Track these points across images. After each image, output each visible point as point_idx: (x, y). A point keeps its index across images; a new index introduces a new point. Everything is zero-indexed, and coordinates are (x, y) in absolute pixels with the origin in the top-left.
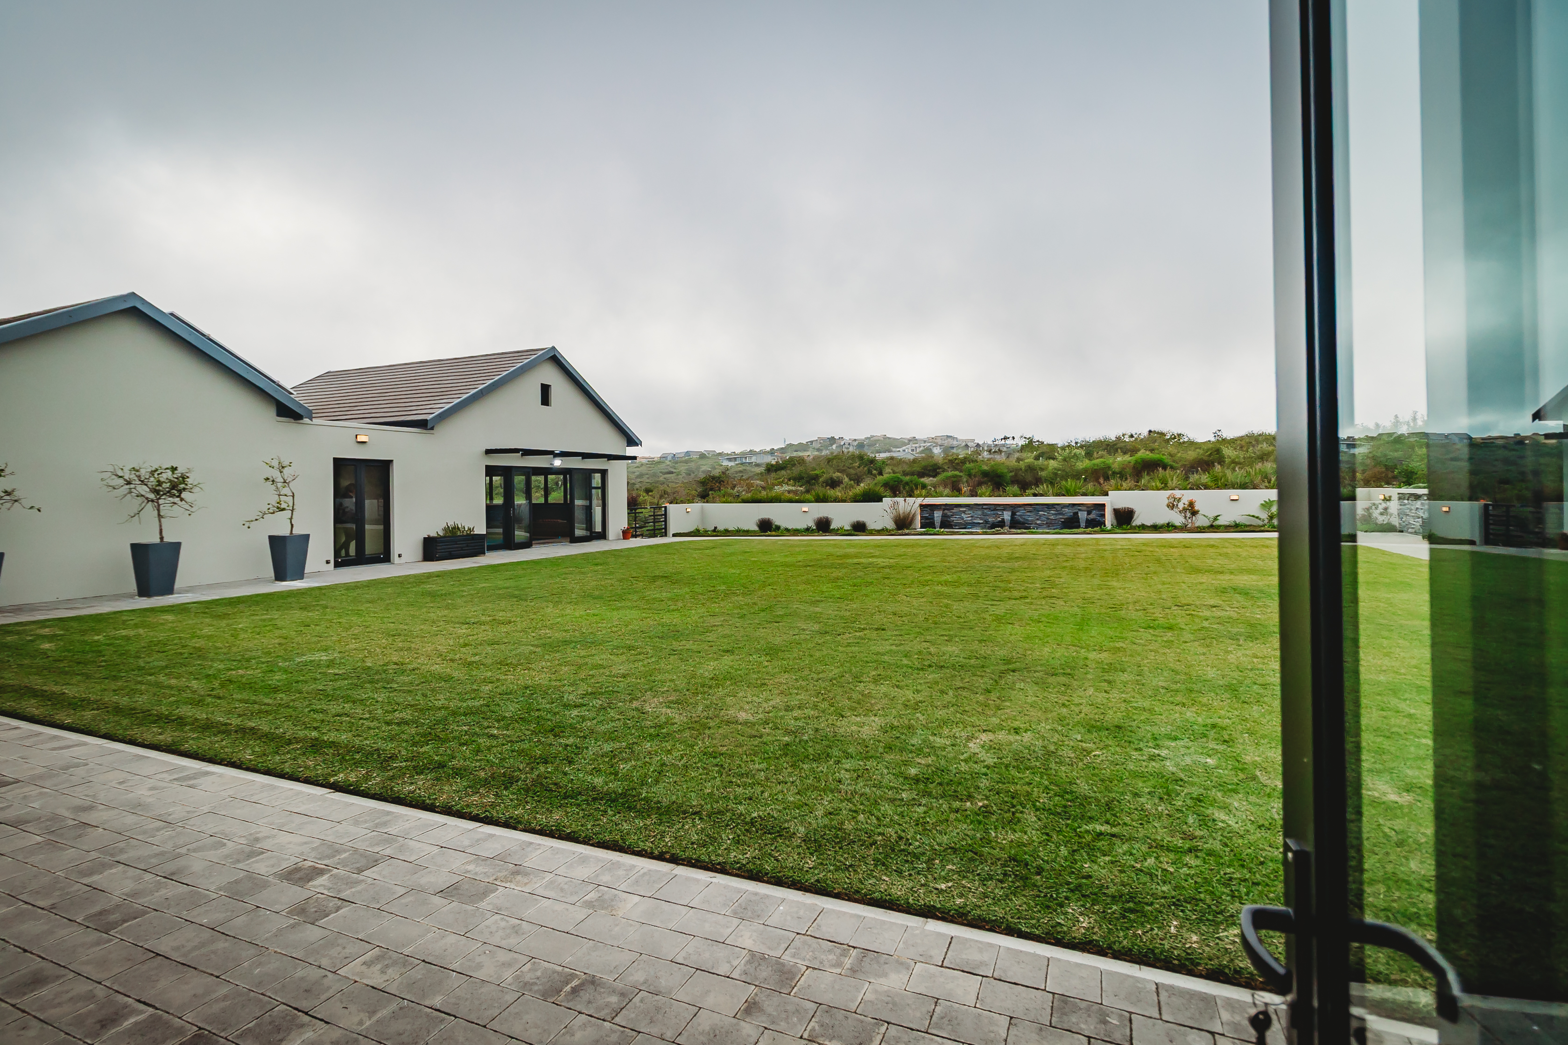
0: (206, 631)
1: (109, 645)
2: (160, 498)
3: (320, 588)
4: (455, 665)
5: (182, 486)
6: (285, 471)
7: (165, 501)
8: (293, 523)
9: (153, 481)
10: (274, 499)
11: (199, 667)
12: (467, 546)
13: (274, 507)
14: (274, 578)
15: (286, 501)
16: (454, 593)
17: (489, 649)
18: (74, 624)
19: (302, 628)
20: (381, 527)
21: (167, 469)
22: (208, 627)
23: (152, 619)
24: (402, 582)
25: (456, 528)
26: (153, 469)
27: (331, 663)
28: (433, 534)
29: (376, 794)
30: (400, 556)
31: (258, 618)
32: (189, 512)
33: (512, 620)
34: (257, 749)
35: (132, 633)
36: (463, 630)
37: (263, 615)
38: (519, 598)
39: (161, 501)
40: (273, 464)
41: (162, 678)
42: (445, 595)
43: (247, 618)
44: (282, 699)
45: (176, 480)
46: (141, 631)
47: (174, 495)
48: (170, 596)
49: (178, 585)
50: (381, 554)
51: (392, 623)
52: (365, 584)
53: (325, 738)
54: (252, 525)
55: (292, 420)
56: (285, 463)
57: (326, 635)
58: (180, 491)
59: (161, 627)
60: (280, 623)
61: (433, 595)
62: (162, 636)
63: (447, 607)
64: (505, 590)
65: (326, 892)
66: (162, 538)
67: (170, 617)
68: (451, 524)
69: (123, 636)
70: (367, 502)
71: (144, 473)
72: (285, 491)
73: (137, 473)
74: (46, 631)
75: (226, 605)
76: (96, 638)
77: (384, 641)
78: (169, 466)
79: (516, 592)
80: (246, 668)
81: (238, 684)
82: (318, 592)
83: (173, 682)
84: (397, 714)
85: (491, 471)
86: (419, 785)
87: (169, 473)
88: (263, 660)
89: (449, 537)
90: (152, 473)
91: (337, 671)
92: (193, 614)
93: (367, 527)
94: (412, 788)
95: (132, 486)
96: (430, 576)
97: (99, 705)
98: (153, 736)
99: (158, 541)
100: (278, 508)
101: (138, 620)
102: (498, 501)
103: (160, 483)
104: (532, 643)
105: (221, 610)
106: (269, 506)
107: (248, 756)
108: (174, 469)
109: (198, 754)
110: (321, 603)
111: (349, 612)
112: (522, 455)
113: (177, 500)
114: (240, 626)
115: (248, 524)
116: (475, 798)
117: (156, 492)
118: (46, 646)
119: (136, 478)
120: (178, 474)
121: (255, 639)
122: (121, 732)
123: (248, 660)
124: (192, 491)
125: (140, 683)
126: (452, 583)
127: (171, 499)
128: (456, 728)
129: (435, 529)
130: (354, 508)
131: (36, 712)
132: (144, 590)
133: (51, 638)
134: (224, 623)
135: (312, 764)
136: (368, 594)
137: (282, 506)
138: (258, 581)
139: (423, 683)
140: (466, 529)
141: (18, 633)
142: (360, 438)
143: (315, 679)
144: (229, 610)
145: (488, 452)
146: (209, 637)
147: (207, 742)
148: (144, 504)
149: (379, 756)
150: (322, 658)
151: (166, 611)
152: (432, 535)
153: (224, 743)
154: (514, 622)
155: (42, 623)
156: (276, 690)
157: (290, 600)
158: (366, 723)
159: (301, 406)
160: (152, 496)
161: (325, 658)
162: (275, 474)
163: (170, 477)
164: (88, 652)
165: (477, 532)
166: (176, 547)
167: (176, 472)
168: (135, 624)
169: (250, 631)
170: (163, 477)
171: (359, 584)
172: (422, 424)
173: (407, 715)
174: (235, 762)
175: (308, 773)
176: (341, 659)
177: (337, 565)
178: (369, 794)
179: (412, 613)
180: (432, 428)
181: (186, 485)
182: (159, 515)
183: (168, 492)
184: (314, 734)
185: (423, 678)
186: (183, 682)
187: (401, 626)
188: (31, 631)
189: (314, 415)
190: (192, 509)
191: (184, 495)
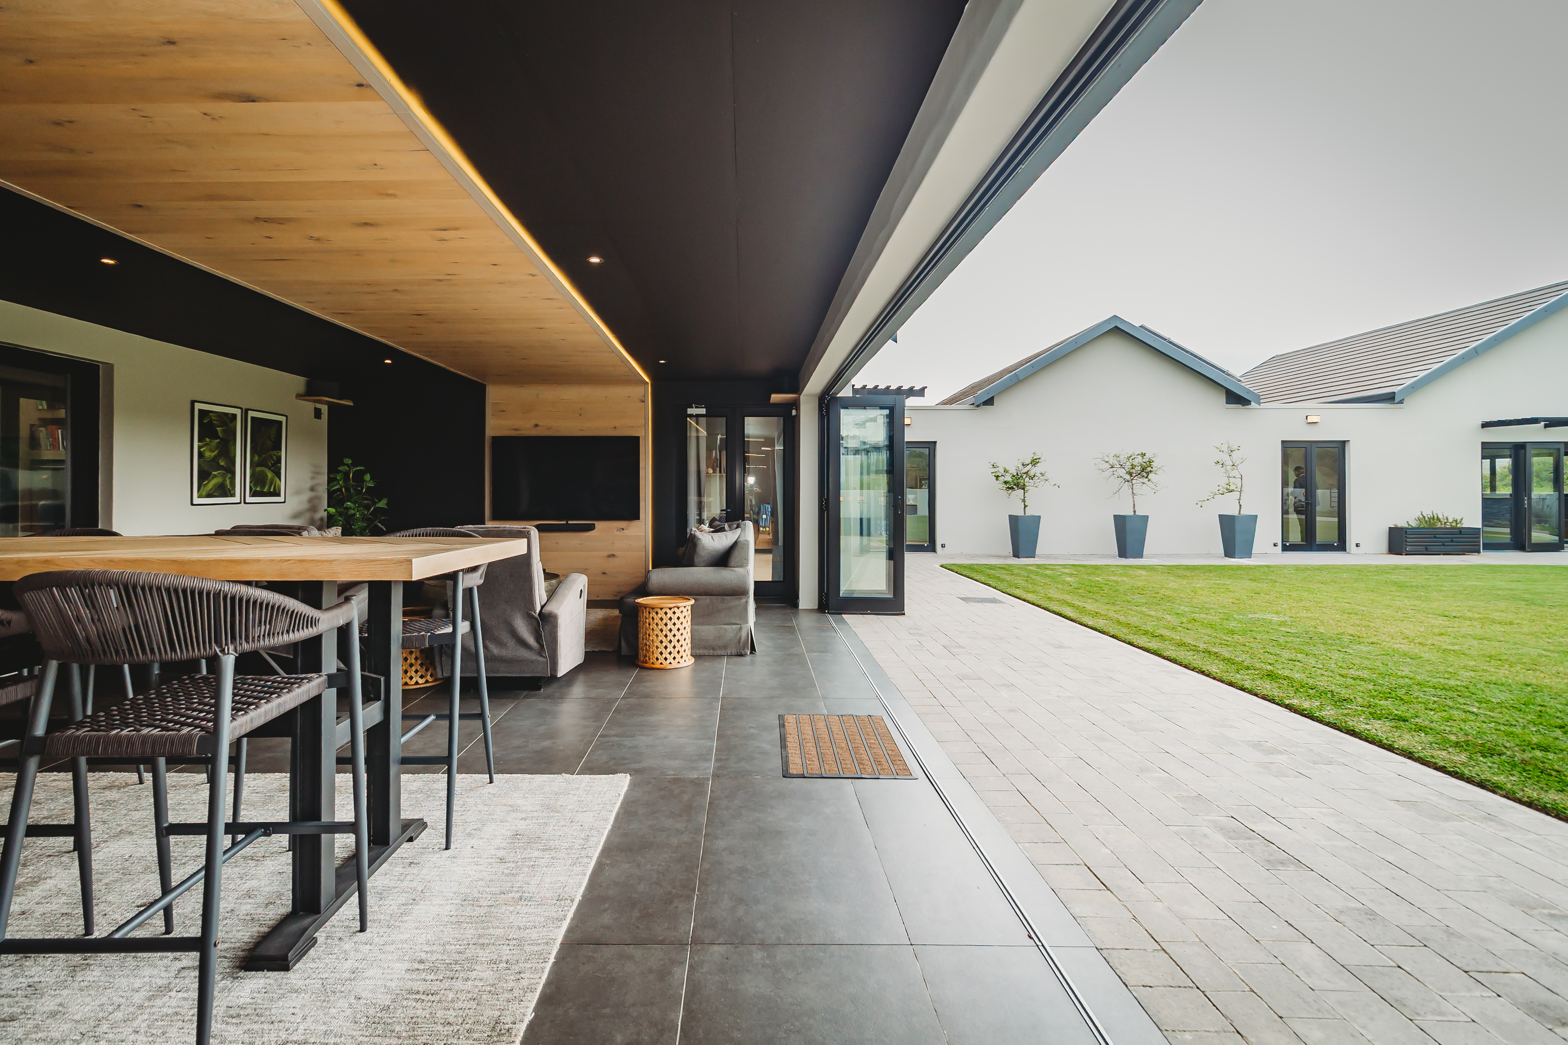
0: (1171, 585)
1: (1106, 584)
2: (1133, 479)
3: (1268, 566)
4: (1426, 649)
5: (1149, 469)
6: (1233, 454)
7: (1137, 481)
8: (1241, 504)
9: (1128, 466)
10: (1223, 481)
11: (1170, 607)
12: (1452, 541)
13: (1224, 488)
14: (1224, 555)
15: (1235, 483)
16: (1429, 586)
17: (1475, 643)
18: (1082, 569)
19: (1253, 595)
20: (1336, 520)
21: (1138, 455)
22: (1173, 583)
23: (1131, 572)
24: (1361, 571)
25: (1435, 519)
26: (1129, 455)
27: (1283, 624)
28: (1402, 524)
29: (1329, 722)
30: (1357, 545)
31: (1212, 582)
32: (1154, 491)
33: (1516, 622)
34: (1221, 667)
35: (1119, 579)
36: (1440, 621)
37: (1216, 580)
38: (1530, 602)
39: (1134, 482)
40: (1222, 449)
41: (1144, 609)
42: (1417, 587)
43: (1203, 580)
44: (1239, 639)
45: (1145, 464)
46: (1125, 579)
47: (1143, 476)
48: (1140, 559)
49: (1146, 552)
50: (1336, 542)
51: (1348, 603)
52: (1316, 567)
53: (1280, 673)
54: (1204, 504)
55: (1240, 406)
56: (1234, 447)
57: (1277, 603)
58: (1148, 473)
59: (1139, 578)
60: (1231, 588)
61: (1400, 586)
62: (1140, 584)
63: (1419, 598)
64: (1507, 592)
65: (1285, 764)
66: (1135, 512)
67: (1143, 573)
68: (1428, 513)
69: (1114, 581)
70: (1319, 492)
71: (1123, 459)
72: (1235, 473)
73: (1118, 459)
74: (1066, 571)
75: (1184, 569)
76: (1097, 579)
77: (1338, 616)
78: (1140, 453)
79: (1526, 596)
80: (1207, 614)
81: (1201, 623)
82: (1266, 570)
83: (1152, 613)
84: (1352, 671)
85: (1490, 451)
86: (1379, 729)
87: (1140, 458)
88: (1220, 611)
89: (1424, 528)
90: (1128, 458)
91: (1288, 630)
92: (1160, 572)
93: (1318, 519)
94: (1367, 727)
95: (1114, 469)
96: (1396, 568)
97: (1106, 617)
98: (1145, 643)
99: (1132, 514)
100: (1227, 489)
101: (1121, 572)
102: (1505, 490)
103: (1133, 466)
104: (1544, 648)
105: (1181, 572)
106: (1219, 488)
107: (1214, 669)
108: (1143, 455)
109: (1176, 660)
110: (1269, 577)
111: (1299, 588)
112: (1546, 426)
113: (1145, 480)
114: (1198, 585)
115: (1200, 504)
116: (1444, 753)
117: (1131, 474)
118: (1069, 579)
119: (1117, 463)
120: (1146, 459)
121: (1211, 596)
122: (1123, 635)
123: (1208, 609)
124: (1157, 472)
125: (1131, 610)
126: (1427, 577)
127: (1141, 480)
128: (1422, 696)
129: (1407, 518)
130: (1303, 499)
131: (1071, 615)
132: (1123, 553)
133: (1071, 575)
134: (1185, 582)
135: (1267, 687)
136: (1319, 576)
137: (1231, 488)
138: (1209, 555)
139: (1383, 655)
140: (1450, 520)
141: (1052, 570)
142: (1310, 420)
143: (1268, 632)
144: (1188, 573)
145: (1485, 425)
146: (1174, 590)
147: (1181, 655)
148: (1122, 483)
149: (1333, 696)
150: (1273, 618)
151: (1140, 568)
152: (1399, 525)
153: (1195, 657)
154: (1518, 624)
155: (1064, 566)
156: (1232, 632)
157: (1239, 572)
158: (1319, 671)
159: (1249, 391)
160: (1128, 477)
161: (1276, 619)
162: (1225, 457)
163: (1141, 461)
164: (1093, 586)
165: (1466, 524)
166: (1145, 519)
167: (1145, 457)
168: (1120, 574)
169: (1206, 590)
170: (1135, 462)
171: (1309, 567)
172: (1390, 398)
173: (1365, 674)
174: (1204, 671)
175: (1265, 692)
176: (1291, 622)
177: (1285, 548)
178: (1322, 721)
179: (1372, 598)
180: (1401, 402)
181: (1152, 467)
182: (1133, 493)
183: (1139, 474)
184: (1269, 668)
185: (1384, 651)
186: (1160, 614)
187: (1358, 607)
188: (1058, 569)
189: (1262, 401)
190: (1156, 489)
191: (1151, 476)
